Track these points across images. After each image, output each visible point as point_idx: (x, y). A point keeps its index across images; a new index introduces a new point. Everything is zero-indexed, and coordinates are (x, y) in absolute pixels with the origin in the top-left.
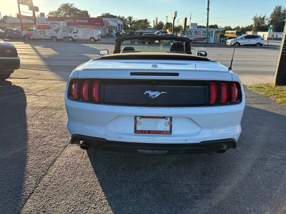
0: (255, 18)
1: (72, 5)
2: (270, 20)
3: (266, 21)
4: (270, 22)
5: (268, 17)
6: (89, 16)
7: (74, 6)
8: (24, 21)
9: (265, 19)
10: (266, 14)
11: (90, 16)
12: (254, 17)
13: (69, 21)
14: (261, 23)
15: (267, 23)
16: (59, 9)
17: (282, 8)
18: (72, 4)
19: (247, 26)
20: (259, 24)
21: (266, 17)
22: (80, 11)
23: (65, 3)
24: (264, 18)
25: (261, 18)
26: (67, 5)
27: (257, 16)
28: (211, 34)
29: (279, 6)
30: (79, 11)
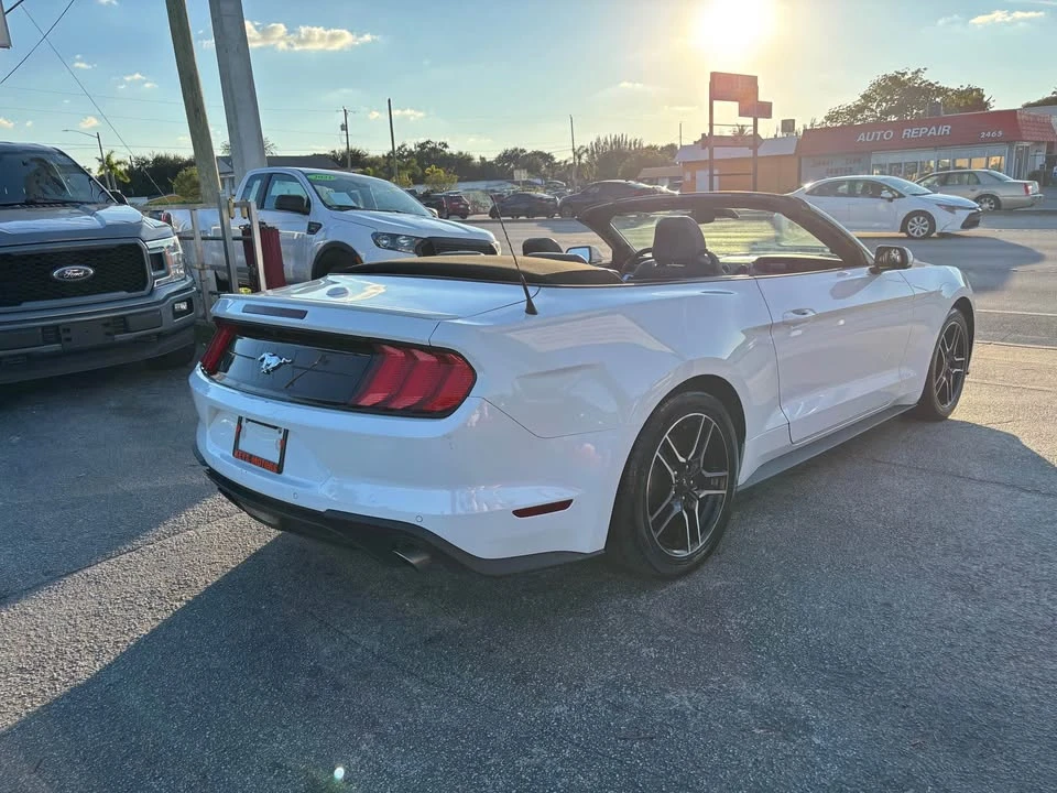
1: (920, 74)
6: (987, 104)
7: (925, 76)
8: (719, 153)
11: (992, 104)
13: (876, 136)
16: (865, 97)
18: (919, 70)
22: (947, 90)
23: (891, 72)
26: (894, 79)
30: (942, 91)
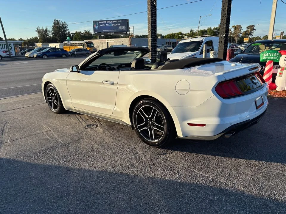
0: (38, 30)
2: (53, 32)
3: (49, 33)
4: (53, 34)
5: (50, 30)
9: (48, 31)
10: (47, 27)
12: (36, 29)
14: (45, 35)
15: (51, 35)
17: (60, 21)
19: (32, 38)
20: (44, 36)
21: (48, 30)
24: (46, 30)
25: (43, 30)
27: (39, 28)
28: (10, 47)
29: (57, 20)
